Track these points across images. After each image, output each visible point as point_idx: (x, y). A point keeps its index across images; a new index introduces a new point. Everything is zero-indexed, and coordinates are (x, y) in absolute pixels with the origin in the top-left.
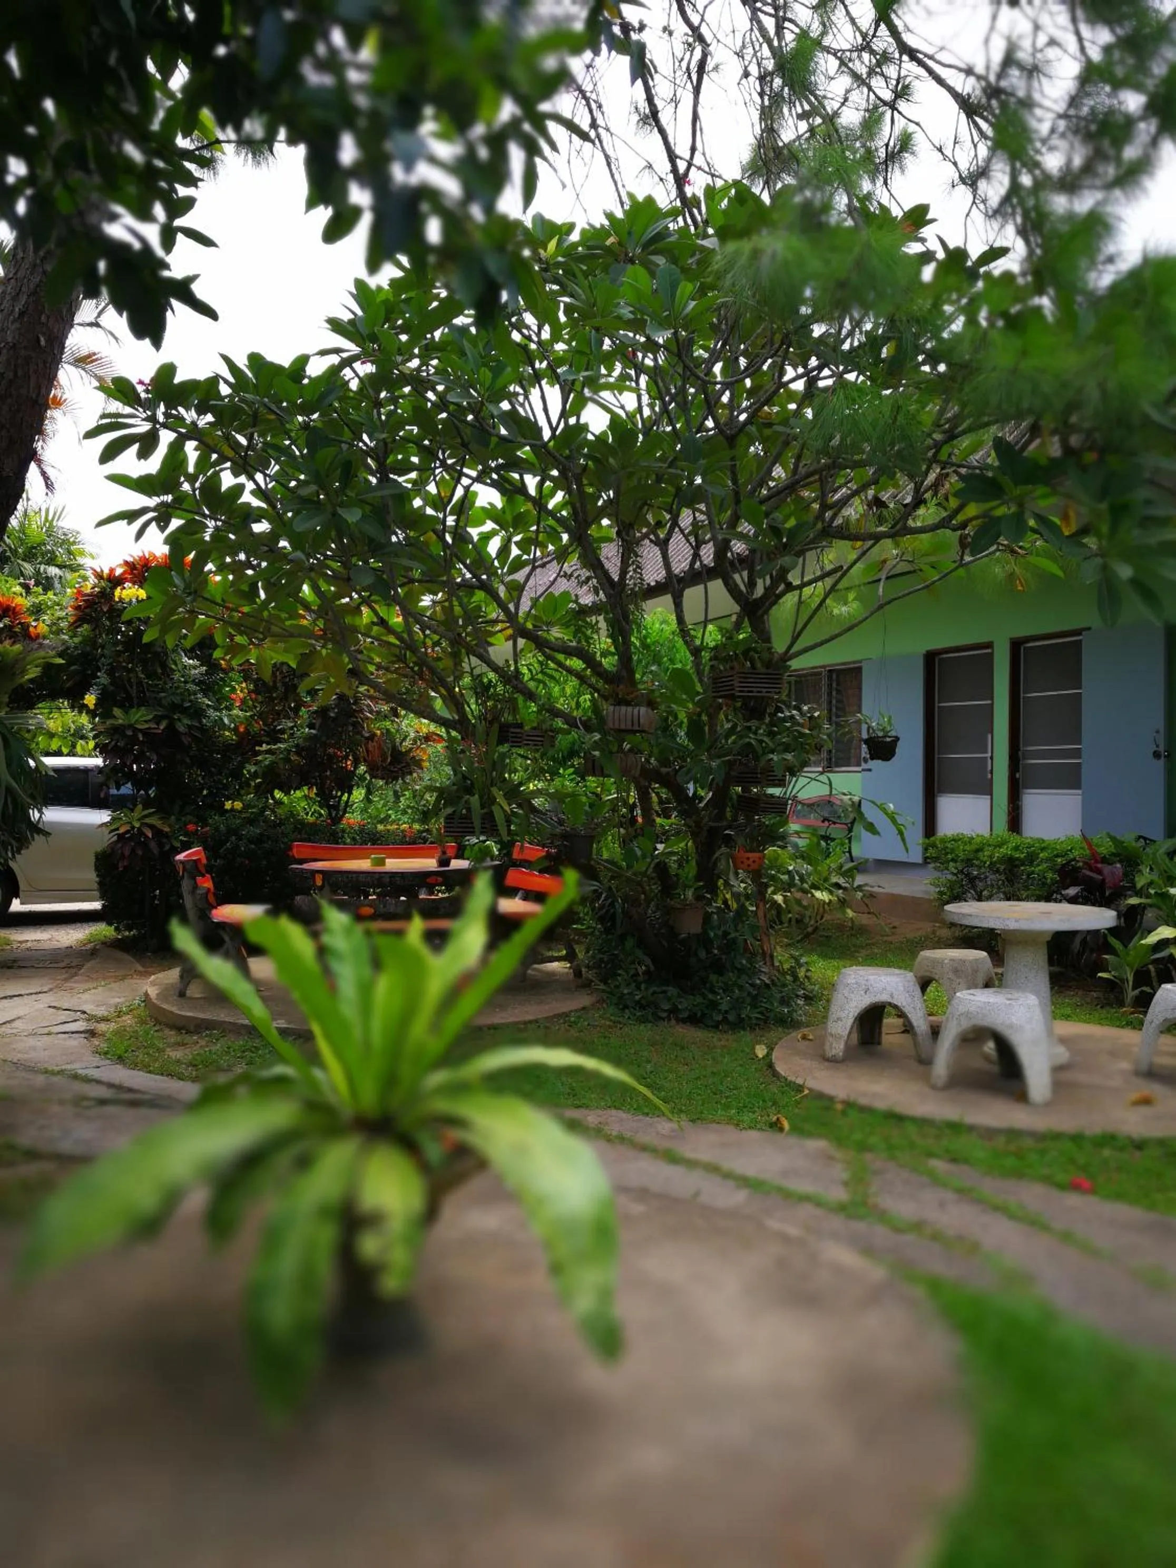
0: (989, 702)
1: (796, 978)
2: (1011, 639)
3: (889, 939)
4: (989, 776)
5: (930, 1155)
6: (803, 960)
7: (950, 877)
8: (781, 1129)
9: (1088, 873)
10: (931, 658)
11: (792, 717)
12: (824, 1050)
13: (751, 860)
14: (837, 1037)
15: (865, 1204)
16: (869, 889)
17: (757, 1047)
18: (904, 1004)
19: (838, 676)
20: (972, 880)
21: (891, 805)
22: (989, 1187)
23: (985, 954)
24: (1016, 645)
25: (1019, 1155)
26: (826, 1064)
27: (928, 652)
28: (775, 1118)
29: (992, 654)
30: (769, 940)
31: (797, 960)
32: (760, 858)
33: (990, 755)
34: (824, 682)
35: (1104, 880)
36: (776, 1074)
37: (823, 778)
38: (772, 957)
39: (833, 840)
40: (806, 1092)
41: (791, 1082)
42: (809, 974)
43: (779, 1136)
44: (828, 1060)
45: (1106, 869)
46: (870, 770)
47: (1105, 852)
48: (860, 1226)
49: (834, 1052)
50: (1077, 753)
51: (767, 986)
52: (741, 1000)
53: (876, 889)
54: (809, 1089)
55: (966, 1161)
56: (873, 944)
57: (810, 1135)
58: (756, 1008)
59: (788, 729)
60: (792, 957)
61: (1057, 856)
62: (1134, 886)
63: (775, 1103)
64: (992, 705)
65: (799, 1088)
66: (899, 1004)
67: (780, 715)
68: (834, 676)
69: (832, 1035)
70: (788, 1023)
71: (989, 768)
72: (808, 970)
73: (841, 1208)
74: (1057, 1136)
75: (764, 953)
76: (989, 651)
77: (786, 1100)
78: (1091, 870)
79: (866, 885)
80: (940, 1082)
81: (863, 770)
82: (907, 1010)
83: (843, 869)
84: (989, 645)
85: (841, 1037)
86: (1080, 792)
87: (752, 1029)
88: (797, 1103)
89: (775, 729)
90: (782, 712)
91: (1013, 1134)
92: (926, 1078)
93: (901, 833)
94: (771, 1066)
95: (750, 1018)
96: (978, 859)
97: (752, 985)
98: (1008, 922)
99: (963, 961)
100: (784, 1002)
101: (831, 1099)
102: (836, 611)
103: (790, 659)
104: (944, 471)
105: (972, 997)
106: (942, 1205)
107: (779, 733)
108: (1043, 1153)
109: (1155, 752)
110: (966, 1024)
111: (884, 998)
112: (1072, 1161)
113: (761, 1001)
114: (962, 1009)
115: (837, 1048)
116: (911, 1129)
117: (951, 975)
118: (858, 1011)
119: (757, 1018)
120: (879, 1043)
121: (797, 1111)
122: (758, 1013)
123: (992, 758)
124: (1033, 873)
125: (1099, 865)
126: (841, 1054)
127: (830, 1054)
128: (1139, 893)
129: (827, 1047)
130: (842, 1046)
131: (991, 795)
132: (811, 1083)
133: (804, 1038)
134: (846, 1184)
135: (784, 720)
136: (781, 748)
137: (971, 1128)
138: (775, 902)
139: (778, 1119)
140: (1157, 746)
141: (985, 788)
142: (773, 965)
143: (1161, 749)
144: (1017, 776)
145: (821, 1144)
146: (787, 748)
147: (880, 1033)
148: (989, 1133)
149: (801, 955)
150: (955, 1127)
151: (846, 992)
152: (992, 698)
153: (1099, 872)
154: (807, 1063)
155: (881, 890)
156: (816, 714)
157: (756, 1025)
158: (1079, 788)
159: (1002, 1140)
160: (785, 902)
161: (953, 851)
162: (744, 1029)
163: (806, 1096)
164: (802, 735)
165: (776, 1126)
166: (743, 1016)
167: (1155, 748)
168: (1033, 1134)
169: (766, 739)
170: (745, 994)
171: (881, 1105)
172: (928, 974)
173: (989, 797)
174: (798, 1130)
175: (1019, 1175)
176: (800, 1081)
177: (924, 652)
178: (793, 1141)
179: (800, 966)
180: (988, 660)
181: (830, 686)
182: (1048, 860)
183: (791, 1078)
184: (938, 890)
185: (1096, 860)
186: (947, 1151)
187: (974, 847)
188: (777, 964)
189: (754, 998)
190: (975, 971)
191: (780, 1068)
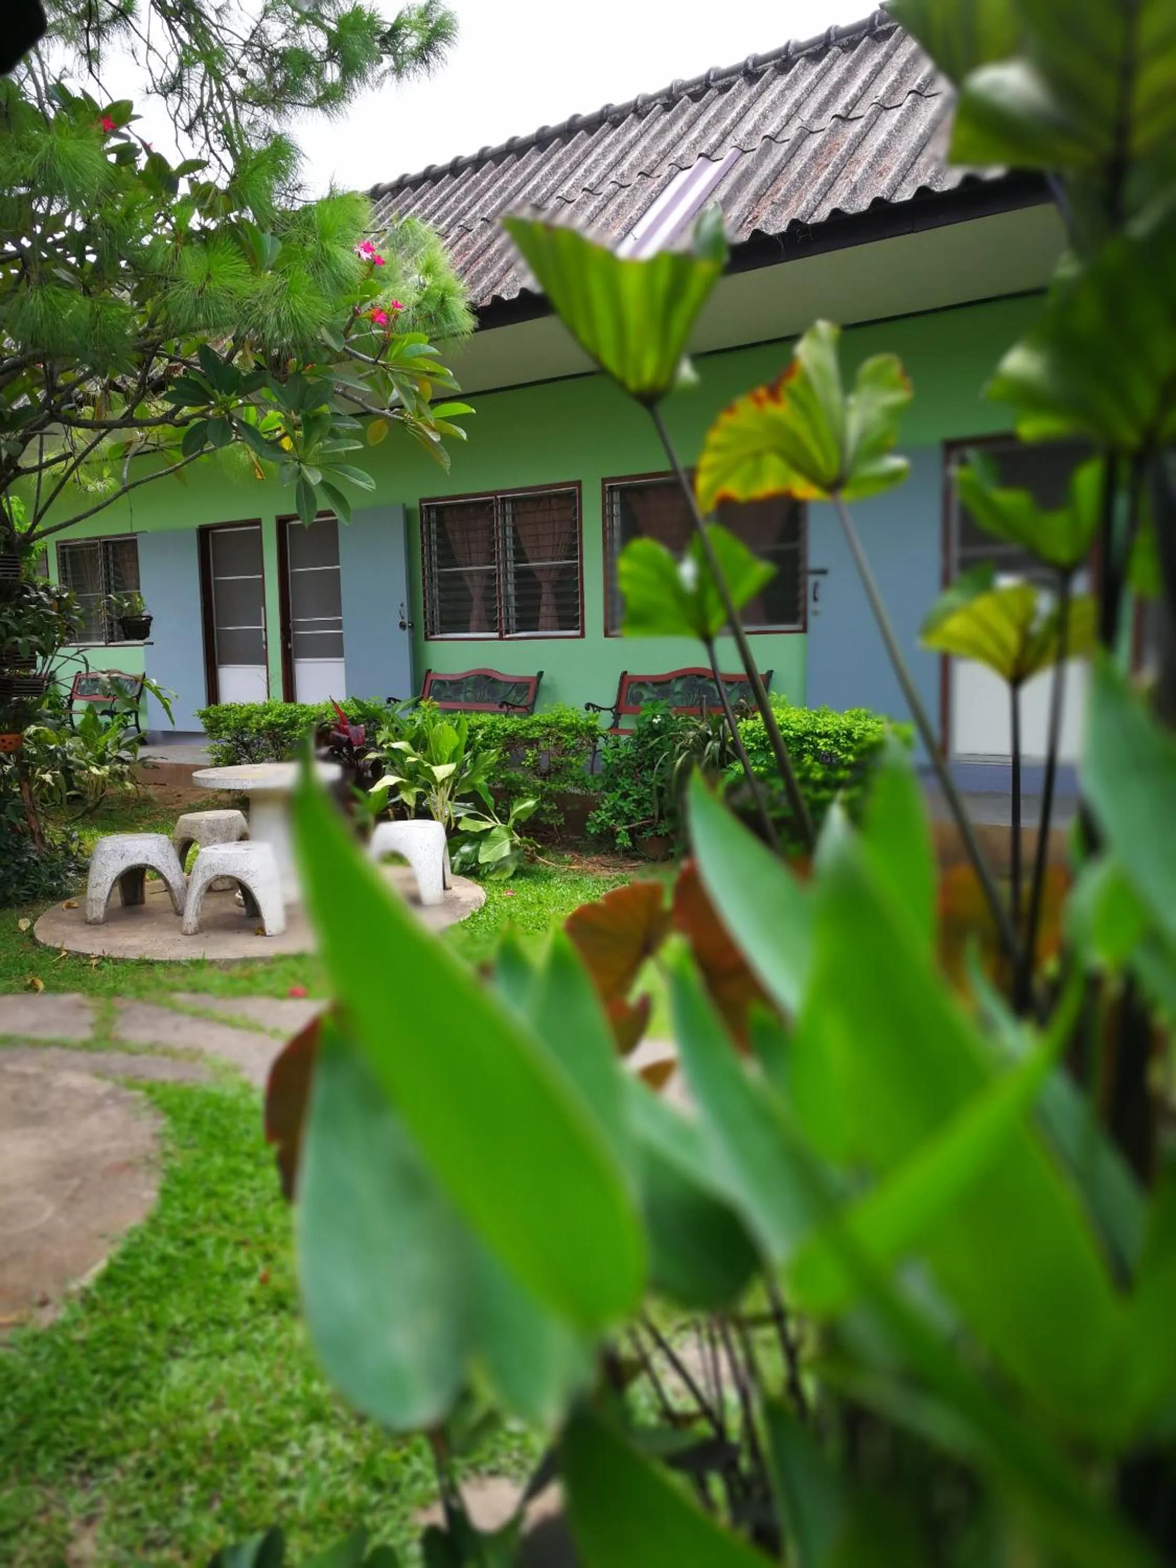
0: (260, 576)
1: (68, 852)
2: (277, 517)
3: (174, 807)
4: (264, 647)
5: (174, 990)
6: (75, 835)
7: (225, 744)
8: (36, 990)
9: (336, 733)
10: (204, 533)
11: (40, 598)
12: (85, 915)
13: (7, 742)
14: (98, 901)
15: (107, 1038)
16: (151, 760)
17: (21, 921)
18: (160, 864)
19: (114, 548)
20: (246, 746)
21: (154, 681)
22: (221, 1007)
23: (239, 812)
24: (282, 523)
25: (251, 978)
26: (88, 927)
27: (200, 526)
28: (29, 981)
29: (260, 530)
30: (37, 819)
31: (68, 835)
32: (17, 740)
33: (263, 627)
34: (101, 553)
35: (349, 739)
36: (36, 943)
37: (79, 657)
38: (42, 836)
39: (116, 713)
40: (64, 953)
41: (49, 947)
42: (82, 848)
43: (34, 998)
44: (90, 923)
45: (352, 729)
46: (152, 644)
47: (353, 714)
48: (100, 1057)
49: (95, 915)
50: (338, 624)
51: (36, 863)
52: (6, 879)
53: (159, 761)
54: (66, 951)
55: (205, 990)
56: (157, 813)
57: (64, 990)
58: (23, 885)
59: (33, 611)
60: (64, 832)
61: (314, 720)
62: (375, 743)
63: (32, 968)
64: (263, 579)
65: (58, 951)
66: (154, 865)
67: (26, 596)
68: (110, 549)
69: (91, 900)
70: (56, 895)
71: (264, 639)
72: (80, 844)
73: (86, 1046)
74: (282, 958)
75: (32, 832)
76: (258, 527)
77: (43, 963)
78: (340, 731)
79: (149, 757)
80: (190, 930)
81: (146, 644)
82: (163, 869)
83: (122, 744)
84: (257, 522)
85: (101, 900)
86: (342, 659)
87: (20, 905)
88: (55, 964)
89: (21, 611)
90: (28, 593)
91: (247, 962)
92: (179, 927)
93: (166, 707)
94: (32, 936)
95: (17, 895)
96: (247, 726)
97: (19, 864)
98: (245, 783)
99: (219, 821)
100: (52, 876)
101: (87, 956)
102: (91, 488)
103: (34, 539)
104: (171, 365)
105: (215, 851)
106: (177, 1027)
107: (23, 615)
108: (269, 973)
109: (401, 623)
110: (210, 875)
111: (139, 860)
112: (294, 975)
113: (29, 879)
114: (206, 862)
115: (98, 911)
116: (159, 972)
117: (207, 834)
118: (116, 875)
119: (25, 895)
120: (143, 902)
121: (54, 972)
122: (26, 890)
123: (265, 630)
124: (295, 736)
125: (346, 727)
126: (102, 916)
127: (90, 918)
128: (379, 748)
129: (88, 912)
130: (102, 909)
131: (267, 664)
132: (70, 946)
133: (69, 906)
134: (92, 1026)
135: (31, 601)
136: (27, 630)
137: (212, 962)
138: (44, 782)
139: (33, 981)
140: (403, 618)
141: (261, 658)
142: (43, 841)
143: (406, 621)
144: (289, 646)
145: (76, 996)
146: (34, 631)
147: (142, 893)
148: (229, 964)
149: (73, 831)
150: (198, 964)
151: (103, 860)
152: (263, 575)
153: (345, 732)
154: (67, 929)
155: (164, 761)
156: (65, 596)
157: (23, 901)
158: (341, 655)
159: (237, 969)
160: (54, 780)
161: (225, 720)
162: (11, 906)
163: (64, 957)
164: (50, 617)
165: (32, 988)
166: (9, 894)
167: (400, 620)
168: (262, 959)
169: (10, 622)
170: (10, 873)
171: (132, 955)
172: (187, 835)
173: (265, 667)
174: (52, 988)
175: (248, 993)
176: (58, 945)
177: (197, 526)
178: (48, 998)
179: (73, 840)
180: (257, 537)
181: (106, 558)
182: (308, 723)
183: (50, 943)
184: (215, 757)
185: (344, 721)
186: (189, 984)
187: (244, 715)
188: (48, 840)
189: (24, 876)
190: (229, 829)
191: (40, 937)
